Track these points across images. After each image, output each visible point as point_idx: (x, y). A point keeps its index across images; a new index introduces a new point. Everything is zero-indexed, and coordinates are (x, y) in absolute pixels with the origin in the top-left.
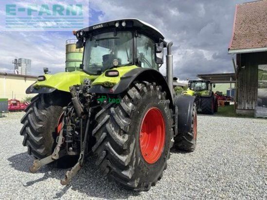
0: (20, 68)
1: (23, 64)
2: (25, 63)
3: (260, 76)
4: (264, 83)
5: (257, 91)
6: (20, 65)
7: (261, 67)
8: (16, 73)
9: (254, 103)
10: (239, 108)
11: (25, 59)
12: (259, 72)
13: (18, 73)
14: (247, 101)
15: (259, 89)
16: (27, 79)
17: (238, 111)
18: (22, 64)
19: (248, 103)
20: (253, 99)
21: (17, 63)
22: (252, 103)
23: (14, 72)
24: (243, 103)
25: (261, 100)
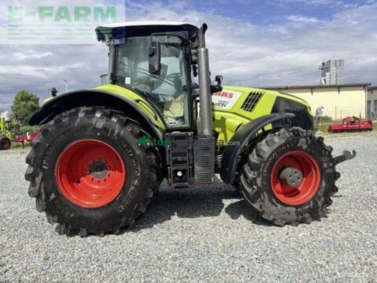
0: (327, 74)
1: (333, 68)
2: (335, 66)
6: (328, 70)
8: (323, 83)
11: (336, 61)
13: (325, 82)
16: (314, 90)
18: (331, 69)
21: (325, 68)
23: (321, 81)
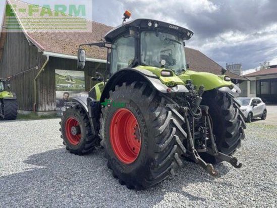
3: (57, 80)
4: (60, 86)
5: (55, 93)
7: (57, 71)
9: (53, 104)
10: (40, 110)
12: (56, 76)
14: (48, 103)
15: (57, 92)
17: (40, 114)
19: (49, 105)
20: (53, 101)
22: (52, 105)
24: (44, 105)
25: (59, 101)
